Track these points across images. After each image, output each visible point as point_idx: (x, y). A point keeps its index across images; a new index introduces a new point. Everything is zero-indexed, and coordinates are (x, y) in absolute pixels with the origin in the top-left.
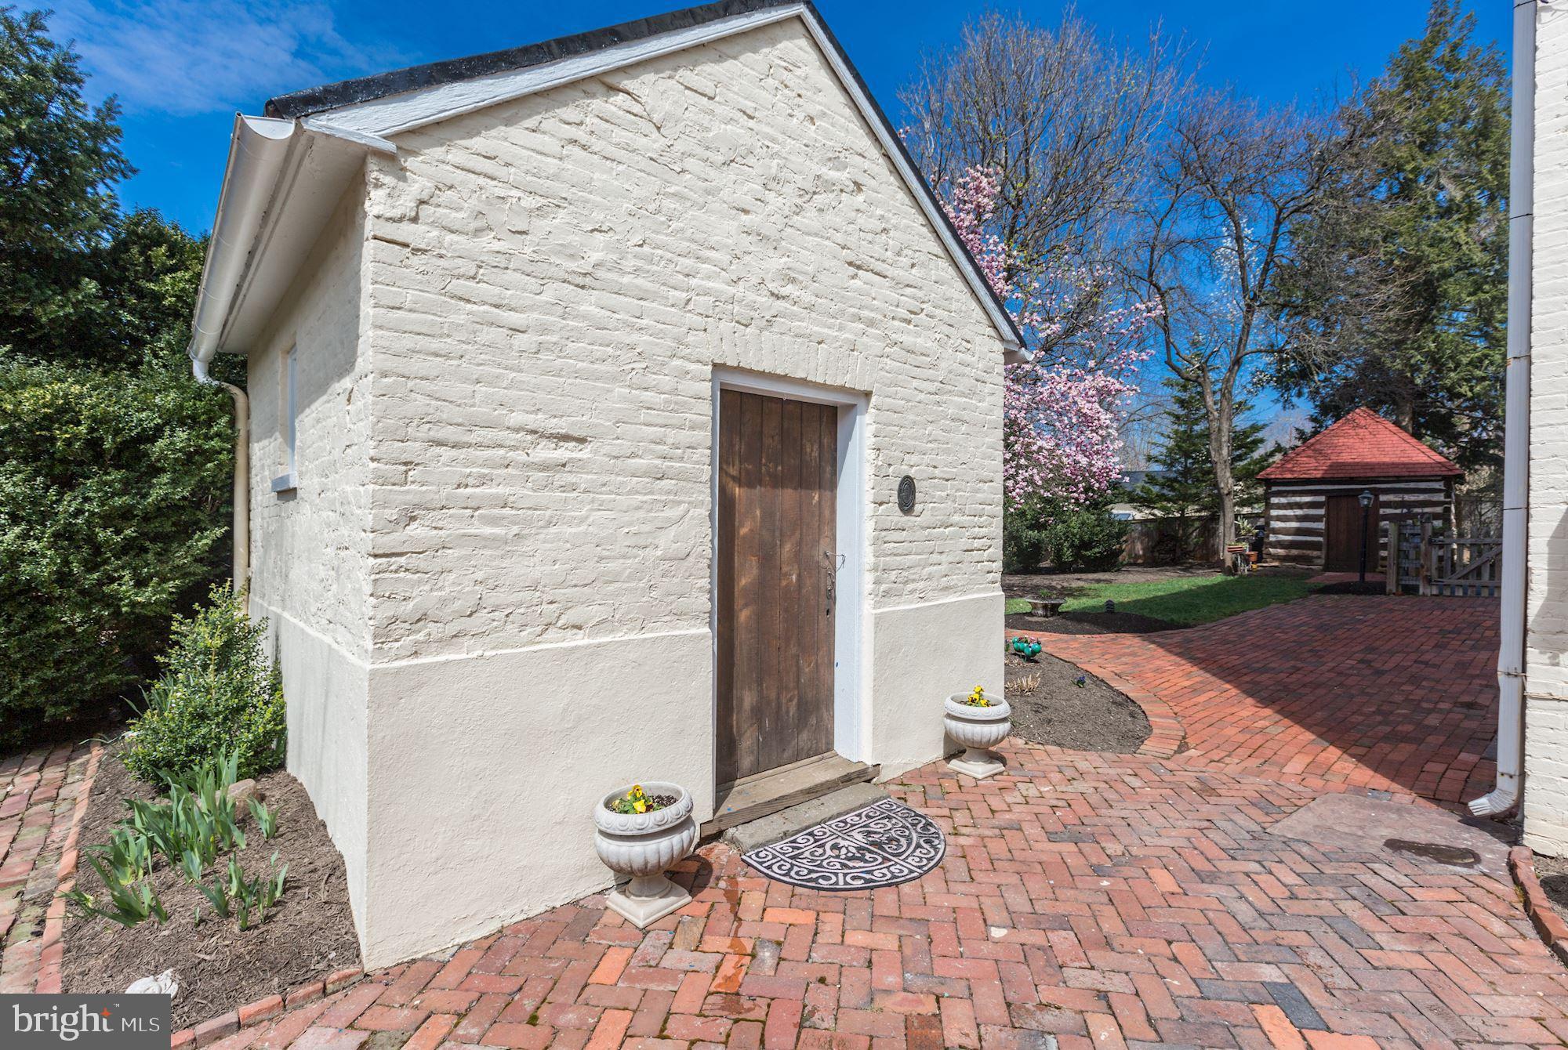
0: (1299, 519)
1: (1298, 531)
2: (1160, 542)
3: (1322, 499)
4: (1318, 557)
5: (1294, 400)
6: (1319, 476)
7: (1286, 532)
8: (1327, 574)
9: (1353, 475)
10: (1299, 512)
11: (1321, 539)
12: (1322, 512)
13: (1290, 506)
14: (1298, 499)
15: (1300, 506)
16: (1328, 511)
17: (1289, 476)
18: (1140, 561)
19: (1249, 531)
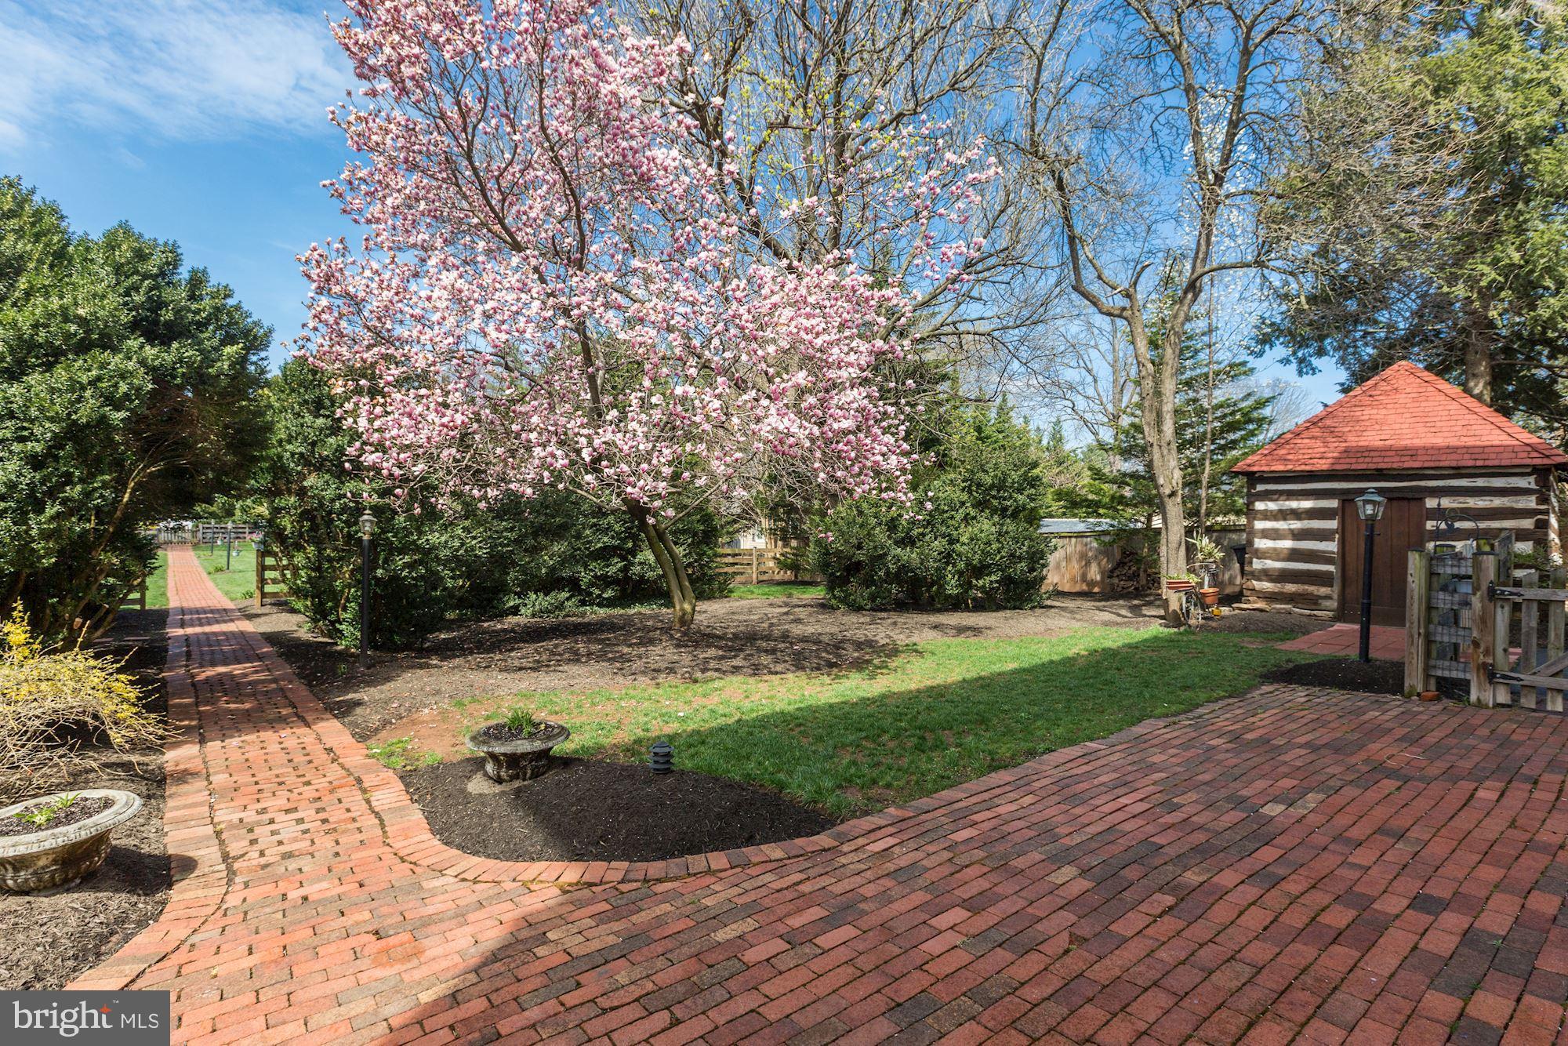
0: (1298, 535)
1: (1294, 555)
2: (1120, 564)
3: (1334, 504)
4: (1328, 597)
5: (1315, 362)
6: (1325, 467)
7: (1275, 555)
8: (1338, 626)
9: (1380, 466)
10: (1296, 525)
11: (1331, 568)
12: (1333, 524)
13: (1283, 515)
14: (1294, 504)
15: (1296, 514)
16: (1343, 523)
17: (1281, 468)
18: (1096, 590)
19: (1210, 554)
